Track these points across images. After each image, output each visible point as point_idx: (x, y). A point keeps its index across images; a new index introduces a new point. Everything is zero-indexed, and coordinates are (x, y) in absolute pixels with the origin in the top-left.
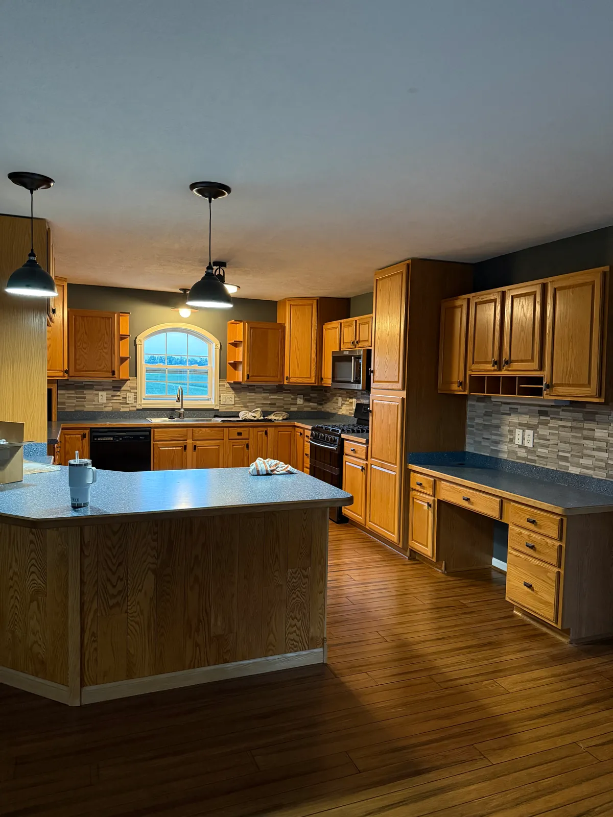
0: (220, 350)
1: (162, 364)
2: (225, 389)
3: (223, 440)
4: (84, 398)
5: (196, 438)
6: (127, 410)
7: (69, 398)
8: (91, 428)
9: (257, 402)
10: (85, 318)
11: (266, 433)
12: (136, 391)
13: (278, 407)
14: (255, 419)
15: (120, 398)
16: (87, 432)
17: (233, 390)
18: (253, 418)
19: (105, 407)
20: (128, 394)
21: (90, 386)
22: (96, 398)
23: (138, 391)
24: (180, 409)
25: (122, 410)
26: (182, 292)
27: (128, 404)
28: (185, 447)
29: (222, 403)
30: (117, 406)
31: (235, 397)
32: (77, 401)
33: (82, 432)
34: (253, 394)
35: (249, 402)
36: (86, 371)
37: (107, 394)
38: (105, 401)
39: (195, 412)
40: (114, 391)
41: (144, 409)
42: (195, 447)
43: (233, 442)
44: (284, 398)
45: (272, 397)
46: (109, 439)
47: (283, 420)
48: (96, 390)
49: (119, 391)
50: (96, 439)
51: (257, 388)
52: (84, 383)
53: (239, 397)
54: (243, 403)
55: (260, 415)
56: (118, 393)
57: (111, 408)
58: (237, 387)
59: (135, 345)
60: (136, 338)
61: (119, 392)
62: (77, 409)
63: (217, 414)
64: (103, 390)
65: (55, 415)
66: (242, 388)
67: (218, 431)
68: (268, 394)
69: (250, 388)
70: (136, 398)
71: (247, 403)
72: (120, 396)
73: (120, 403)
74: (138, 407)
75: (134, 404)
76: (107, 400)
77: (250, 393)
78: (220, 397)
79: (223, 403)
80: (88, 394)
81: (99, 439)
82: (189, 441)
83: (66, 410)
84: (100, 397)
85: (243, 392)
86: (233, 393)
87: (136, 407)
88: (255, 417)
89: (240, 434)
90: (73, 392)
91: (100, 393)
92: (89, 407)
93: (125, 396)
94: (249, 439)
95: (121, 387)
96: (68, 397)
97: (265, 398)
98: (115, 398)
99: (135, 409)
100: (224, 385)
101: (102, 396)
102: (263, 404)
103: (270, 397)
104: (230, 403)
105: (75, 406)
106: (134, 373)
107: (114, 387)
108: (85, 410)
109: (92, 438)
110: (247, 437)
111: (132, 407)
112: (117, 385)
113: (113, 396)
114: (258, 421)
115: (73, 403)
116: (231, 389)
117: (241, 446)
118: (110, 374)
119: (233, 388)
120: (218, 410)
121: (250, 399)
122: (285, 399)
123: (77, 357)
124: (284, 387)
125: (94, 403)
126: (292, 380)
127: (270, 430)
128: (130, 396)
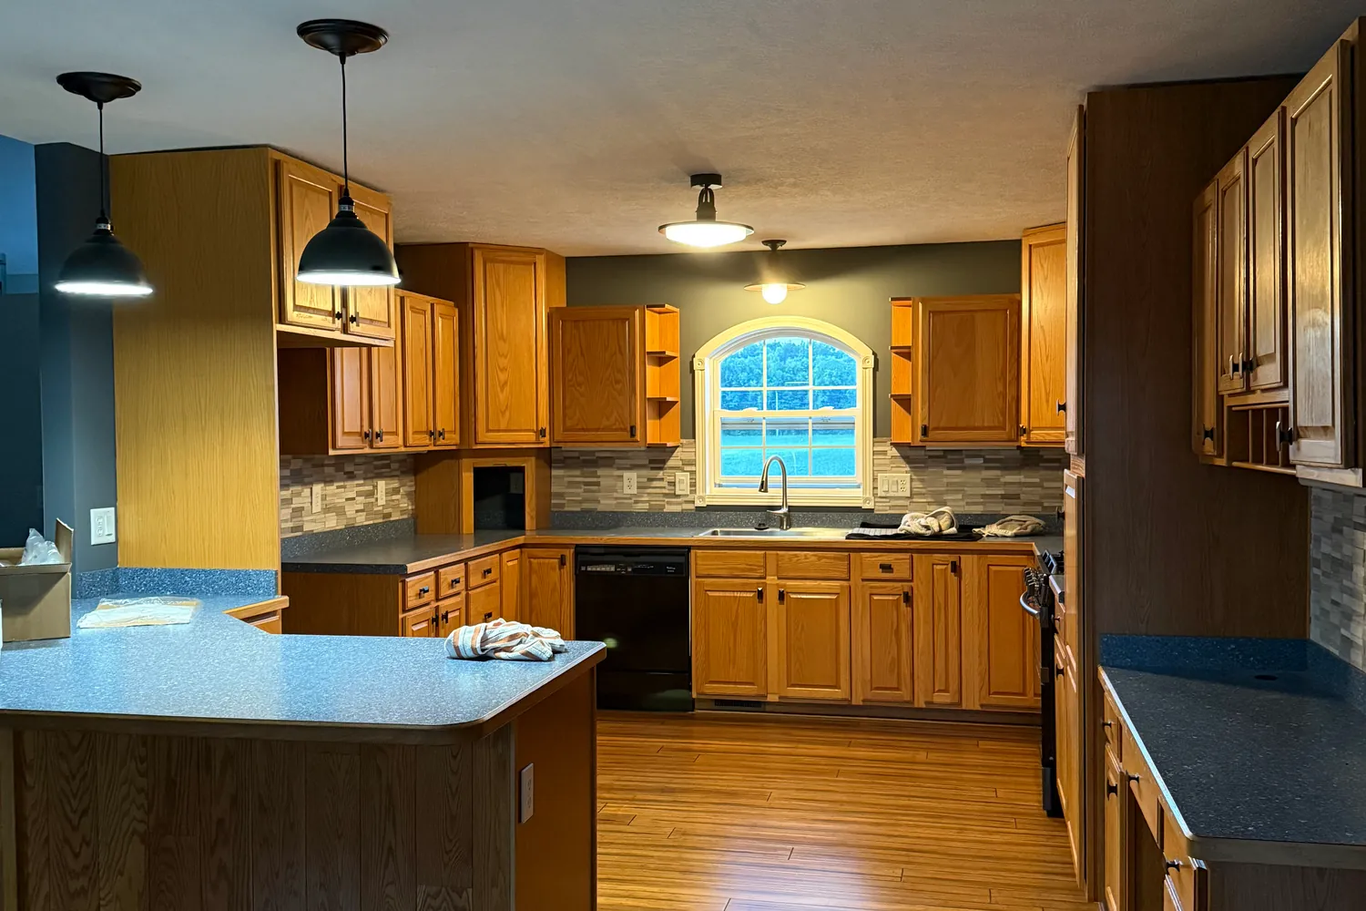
0: (876, 369)
1: (755, 409)
2: (887, 462)
3: (849, 580)
4: (598, 484)
5: (784, 574)
6: (677, 509)
7: (571, 484)
8: (577, 546)
9: (969, 490)
10: (581, 324)
11: (956, 568)
12: (693, 468)
13: (1025, 504)
14: (929, 533)
15: (664, 484)
16: (569, 554)
17: (908, 463)
18: (923, 531)
19: (636, 502)
20: (679, 475)
21: (608, 461)
22: (619, 484)
23: (698, 468)
24: (779, 508)
25: (668, 509)
26: (768, 248)
27: (679, 496)
28: (760, 595)
29: (880, 493)
30: (657, 501)
31: (912, 480)
32: (585, 491)
33: (559, 552)
34: (958, 472)
35: (947, 492)
36: (583, 430)
37: (638, 477)
38: (635, 491)
39: (818, 514)
40: (653, 469)
41: (710, 508)
42: (782, 596)
43: (871, 587)
44: (1042, 481)
45: (1010, 478)
46: (608, 569)
47: (1016, 536)
48: (619, 469)
49: (661, 469)
50: (583, 569)
51: (968, 456)
52: (597, 454)
53: (922, 481)
54: (933, 494)
55: (948, 522)
56: (661, 474)
57: (646, 506)
58: (913, 456)
59: (692, 372)
60: (694, 356)
61: (662, 472)
62: (586, 506)
63: (868, 520)
64: (633, 467)
65: (532, 517)
66: (930, 457)
67: (835, 558)
68: (998, 473)
69: (951, 458)
70: (693, 485)
71: (942, 493)
72: (662, 479)
73: (666, 495)
74: (699, 503)
75: (690, 498)
76: (638, 488)
77: (949, 469)
78: (875, 480)
79: (884, 494)
80: (605, 476)
81: (589, 569)
82: (771, 580)
83: (566, 509)
84: (626, 482)
85: (933, 467)
86: (908, 469)
87: (693, 502)
88: (927, 528)
89: (886, 568)
90: (578, 472)
91: (627, 474)
92: (606, 504)
93: (671, 479)
94: (912, 581)
95: (664, 462)
96: (569, 482)
97: (989, 483)
98: (655, 484)
99: (691, 507)
100: (884, 453)
101: (630, 481)
102: (983, 496)
103: (1002, 480)
104: (900, 494)
105: (580, 502)
106: (689, 431)
107: (651, 461)
108: (600, 508)
109: (578, 564)
110: (906, 575)
111: (687, 502)
112: (658, 457)
113: (650, 480)
114: (938, 536)
115: (578, 495)
116: (902, 460)
117: (891, 598)
118: (627, 435)
119: (907, 459)
120: (872, 510)
121: (948, 484)
122: (1046, 484)
123: (567, 403)
124: (1041, 453)
125: (615, 495)
126: (1037, 435)
127: (968, 562)
128: (682, 478)
